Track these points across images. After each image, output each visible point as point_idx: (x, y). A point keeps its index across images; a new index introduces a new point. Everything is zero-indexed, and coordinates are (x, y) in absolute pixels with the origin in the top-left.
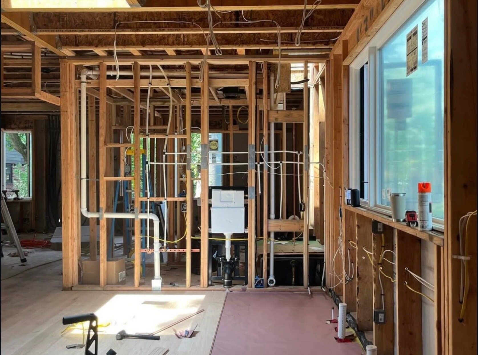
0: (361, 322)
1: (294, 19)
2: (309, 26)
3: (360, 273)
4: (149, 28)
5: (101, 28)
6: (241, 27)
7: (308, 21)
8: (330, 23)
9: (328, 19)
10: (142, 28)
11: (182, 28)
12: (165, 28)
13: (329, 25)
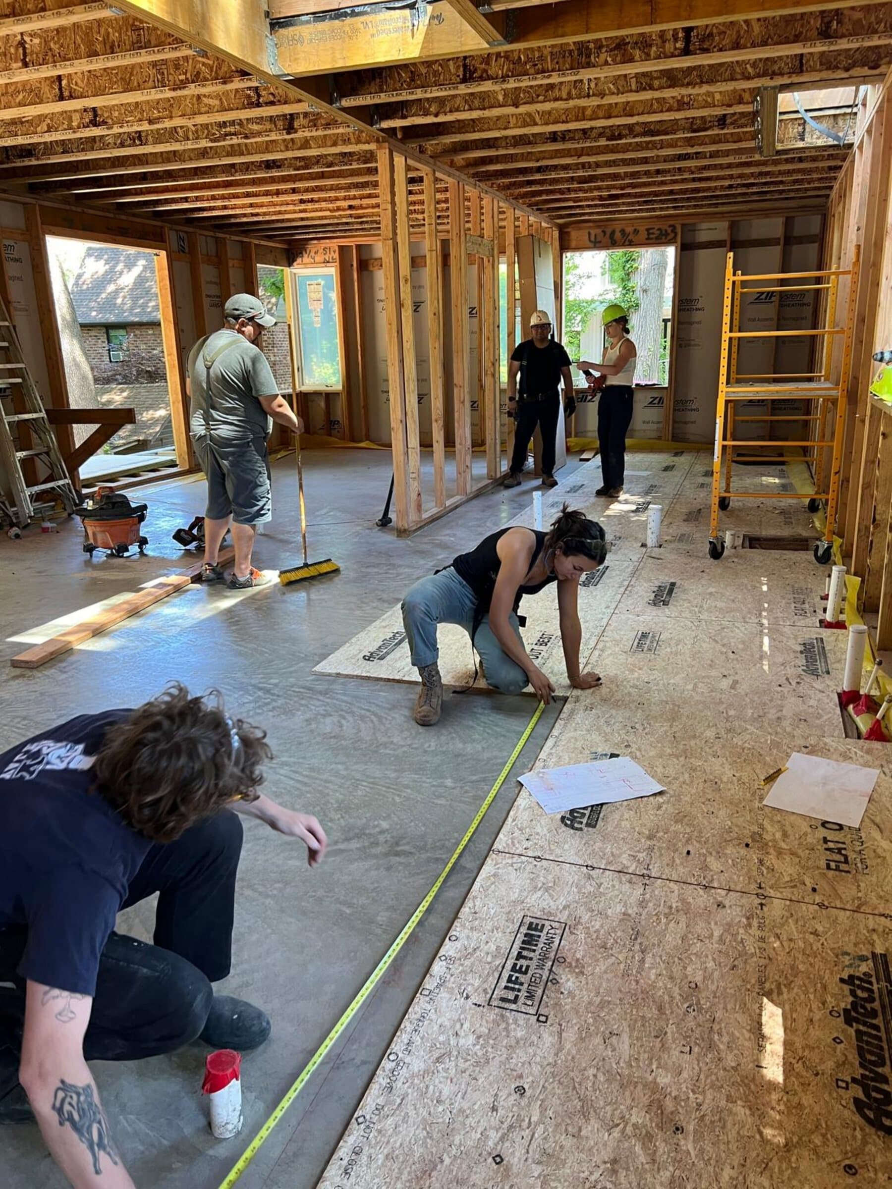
0: (870, 598)
1: (802, 26)
2: (832, 37)
3: (877, 517)
4: (524, 75)
5: (443, 85)
6: (696, 54)
7: (830, 27)
8: (876, 26)
9: (873, 19)
10: (513, 76)
11: (583, 68)
12: (552, 71)
13: (875, 32)
